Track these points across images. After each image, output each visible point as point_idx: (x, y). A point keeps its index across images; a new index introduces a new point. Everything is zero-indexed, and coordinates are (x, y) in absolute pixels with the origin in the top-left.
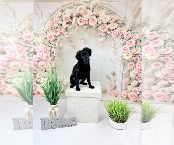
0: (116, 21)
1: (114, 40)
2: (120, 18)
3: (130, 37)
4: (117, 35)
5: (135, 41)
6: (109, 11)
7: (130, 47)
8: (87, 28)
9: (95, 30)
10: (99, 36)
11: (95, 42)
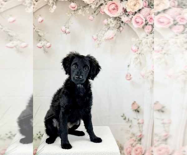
4: (143, 24)
8: (76, 7)
9: (95, 12)
10: (105, 27)
11: (95, 40)
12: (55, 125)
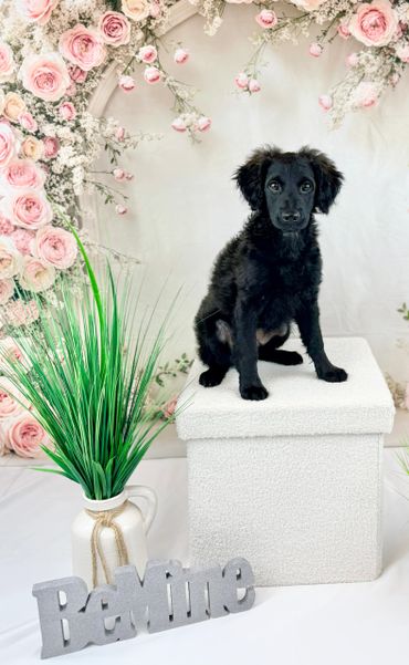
8: (276, 22)
9: (324, 34)
10: (351, 73)
11: (327, 108)
12: (223, 338)
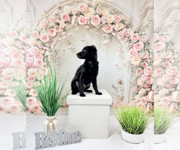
0: (122, 22)
1: (120, 43)
2: (126, 18)
3: (137, 40)
4: (123, 37)
5: (143, 44)
6: (114, 10)
7: (138, 51)
8: (89, 28)
9: (98, 30)
10: (103, 38)
11: (98, 45)
